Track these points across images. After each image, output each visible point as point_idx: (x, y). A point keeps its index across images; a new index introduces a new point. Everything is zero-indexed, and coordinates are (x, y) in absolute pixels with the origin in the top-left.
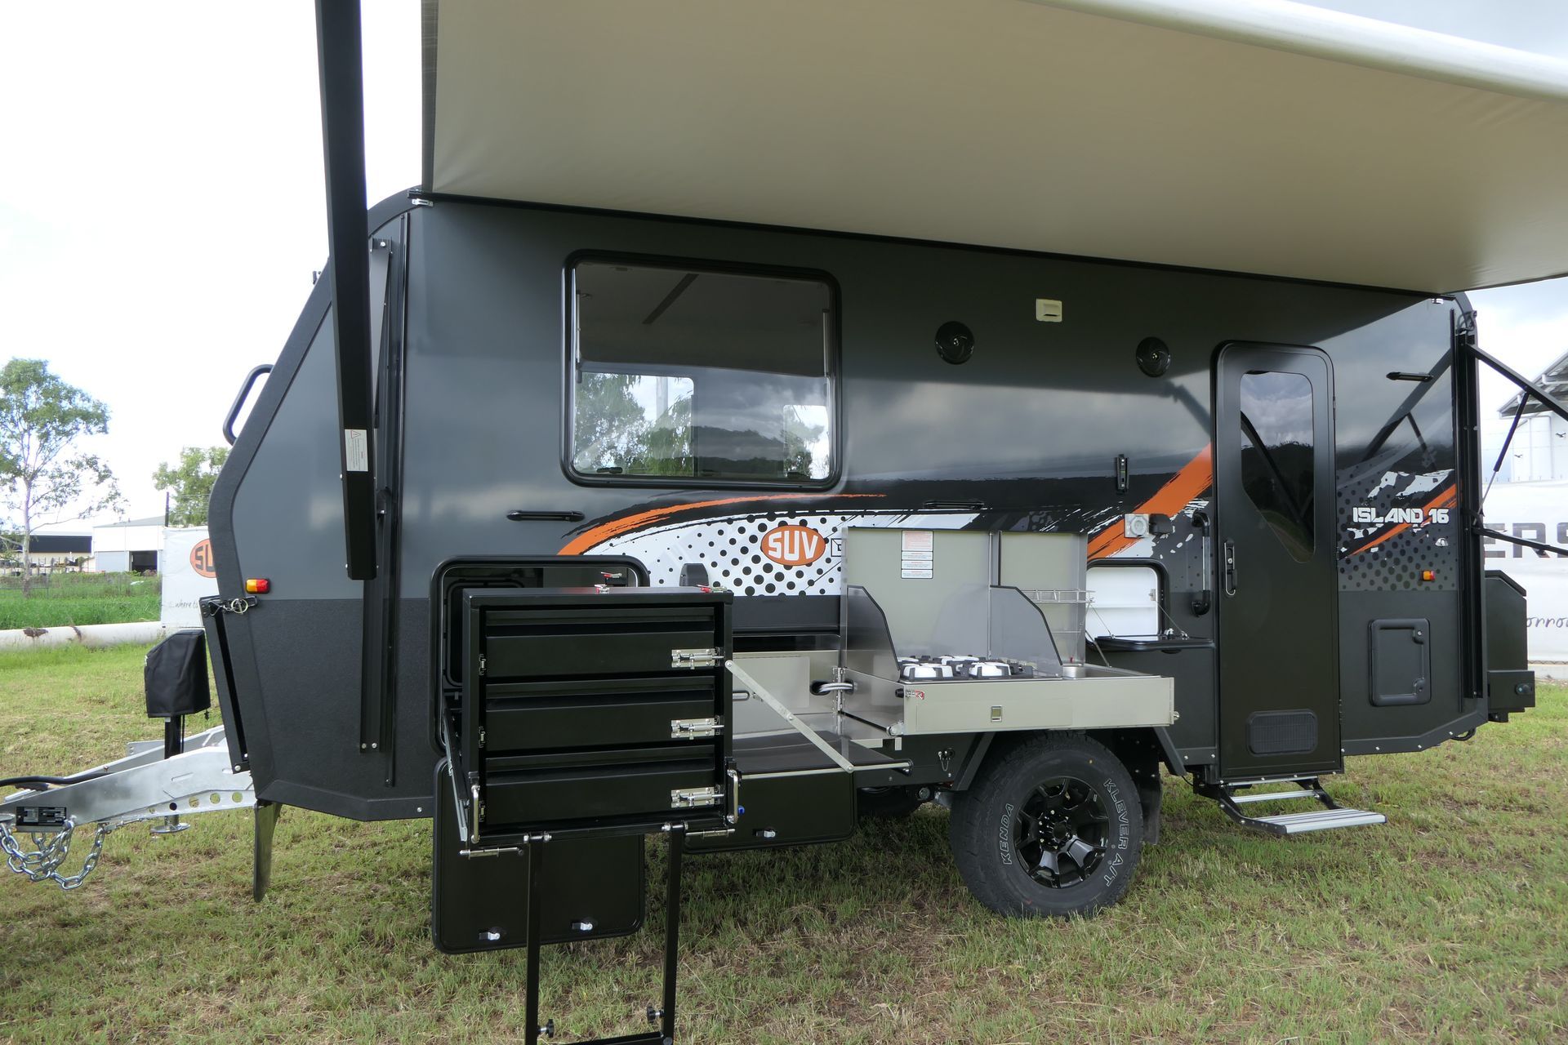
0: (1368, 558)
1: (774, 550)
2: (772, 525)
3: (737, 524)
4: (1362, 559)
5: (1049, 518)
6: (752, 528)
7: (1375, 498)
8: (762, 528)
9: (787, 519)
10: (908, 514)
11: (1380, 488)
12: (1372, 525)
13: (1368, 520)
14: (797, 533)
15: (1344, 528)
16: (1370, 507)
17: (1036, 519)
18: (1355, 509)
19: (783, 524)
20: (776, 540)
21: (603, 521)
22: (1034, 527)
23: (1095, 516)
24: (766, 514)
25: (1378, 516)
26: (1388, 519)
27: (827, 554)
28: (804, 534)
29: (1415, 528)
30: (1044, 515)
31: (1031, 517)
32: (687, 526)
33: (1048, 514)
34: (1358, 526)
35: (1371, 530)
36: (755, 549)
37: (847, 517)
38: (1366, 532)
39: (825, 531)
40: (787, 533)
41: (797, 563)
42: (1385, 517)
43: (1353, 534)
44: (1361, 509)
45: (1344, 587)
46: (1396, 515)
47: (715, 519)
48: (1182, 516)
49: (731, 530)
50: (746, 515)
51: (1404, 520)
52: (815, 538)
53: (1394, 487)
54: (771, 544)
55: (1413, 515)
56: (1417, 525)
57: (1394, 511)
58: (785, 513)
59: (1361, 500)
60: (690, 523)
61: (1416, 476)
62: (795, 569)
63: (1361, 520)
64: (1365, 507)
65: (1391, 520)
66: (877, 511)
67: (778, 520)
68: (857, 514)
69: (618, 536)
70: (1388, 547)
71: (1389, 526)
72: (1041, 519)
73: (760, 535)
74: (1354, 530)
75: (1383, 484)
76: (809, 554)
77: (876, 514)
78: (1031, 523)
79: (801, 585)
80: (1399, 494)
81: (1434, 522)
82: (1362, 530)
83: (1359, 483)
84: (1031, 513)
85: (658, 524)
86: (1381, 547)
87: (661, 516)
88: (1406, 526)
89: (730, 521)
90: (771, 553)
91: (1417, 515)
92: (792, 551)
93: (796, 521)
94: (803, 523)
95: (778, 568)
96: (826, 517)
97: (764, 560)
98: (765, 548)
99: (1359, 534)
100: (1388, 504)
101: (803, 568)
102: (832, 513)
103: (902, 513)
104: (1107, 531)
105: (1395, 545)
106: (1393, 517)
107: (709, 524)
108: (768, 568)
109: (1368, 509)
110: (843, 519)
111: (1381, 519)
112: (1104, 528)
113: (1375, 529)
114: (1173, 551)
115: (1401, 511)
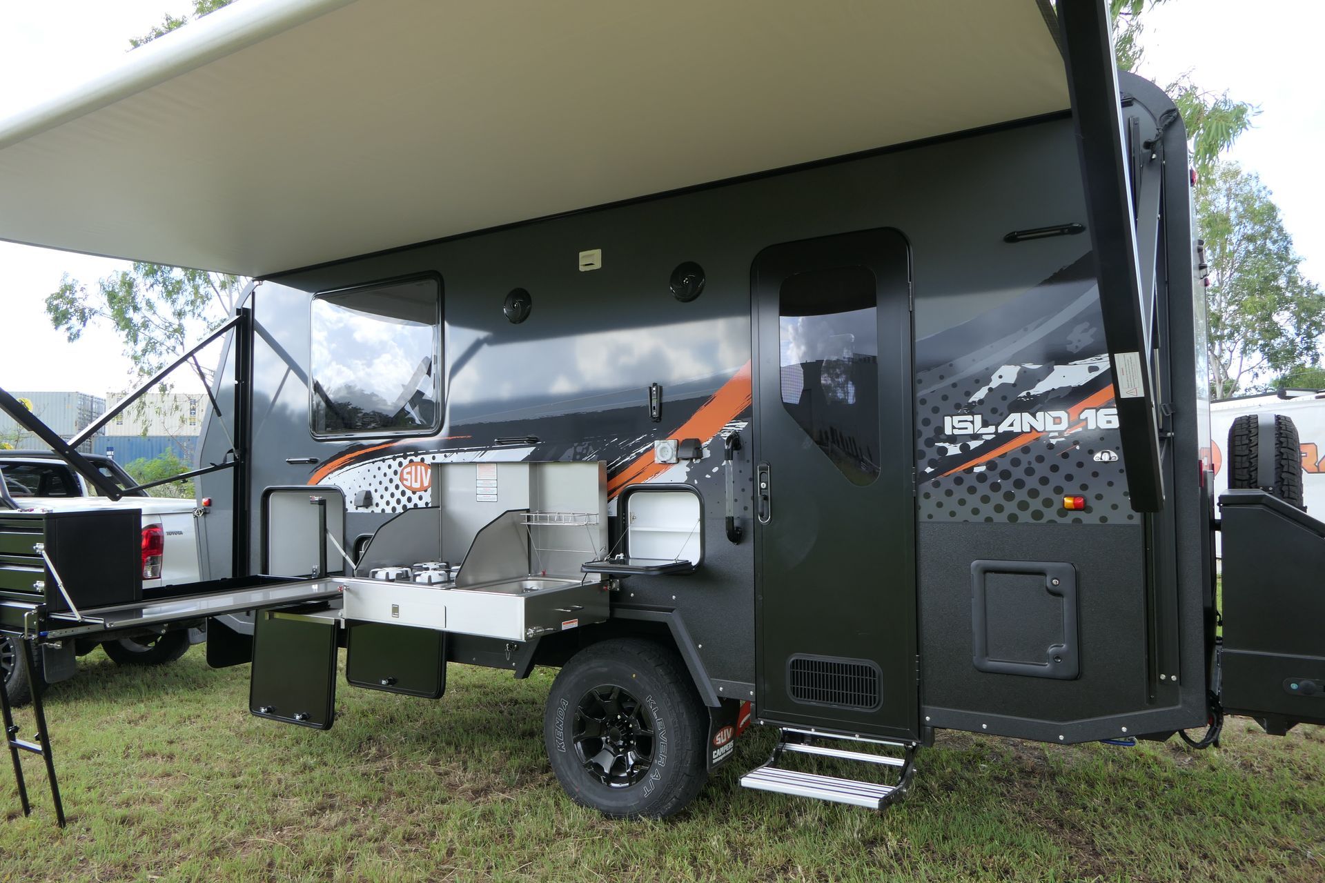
0: (970, 481)
1: (407, 480)
2: (405, 462)
3: (387, 463)
4: (959, 481)
5: (591, 448)
6: (395, 464)
7: (981, 402)
8: (400, 464)
9: (413, 458)
10: (486, 450)
11: (990, 389)
12: (975, 437)
13: (970, 431)
14: (419, 467)
15: (931, 443)
16: (973, 414)
17: (579, 449)
18: (947, 420)
19: (411, 461)
20: (408, 473)
21: (325, 463)
22: (578, 457)
23: (630, 444)
24: (402, 454)
25: (985, 424)
26: (1003, 428)
28: (423, 468)
29: (1053, 438)
30: (587, 445)
31: (575, 448)
32: (363, 465)
33: (589, 445)
34: (953, 439)
35: (974, 444)
36: (397, 480)
37: (447, 454)
38: (965, 448)
40: (413, 467)
41: (420, 490)
42: (997, 426)
43: (945, 450)
44: (956, 419)
45: (930, 516)
46: (1017, 422)
47: (376, 459)
48: (717, 439)
49: (384, 466)
50: (391, 456)
51: (1032, 427)
52: (429, 471)
53: (1014, 385)
54: (405, 476)
55: (1049, 420)
56: (1056, 434)
57: (1015, 416)
58: (413, 453)
59: (958, 406)
60: (364, 462)
61: (1055, 367)
62: (418, 494)
63: (956, 432)
64: (964, 414)
65: (1011, 429)
66: (466, 449)
67: (409, 458)
68: (453, 452)
69: (332, 472)
70: (1004, 465)
71: (1009, 436)
72: (583, 449)
73: (399, 470)
74: (946, 445)
75: (995, 383)
76: (426, 483)
77: (465, 451)
78: (576, 453)
80: (1024, 394)
81: (1092, 426)
82: (959, 445)
83: (954, 385)
84: (576, 444)
85: (350, 464)
86: (991, 465)
87: (351, 458)
88: (1034, 435)
89: (384, 461)
90: (405, 482)
91: (1057, 421)
92: (416, 481)
93: (418, 459)
94: (423, 460)
95: (409, 493)
96: (435, 455)
97: (402, 488)
98: (402, 479)
99: (953, 450)
100: (1003, 406)
101: (422, 493)
102: (439, 452)
103: (482, 450)
104: (642, 458)
105: (1016, 462)
106: (1012, 425)
107: (373, 462)
108: (403, 493)
109: (969, 418)
110: (445, 456)
111: (992, 429)
112: (639, 455)
113: (982, 442)
114: (708, 476)
115: (1026, 416)
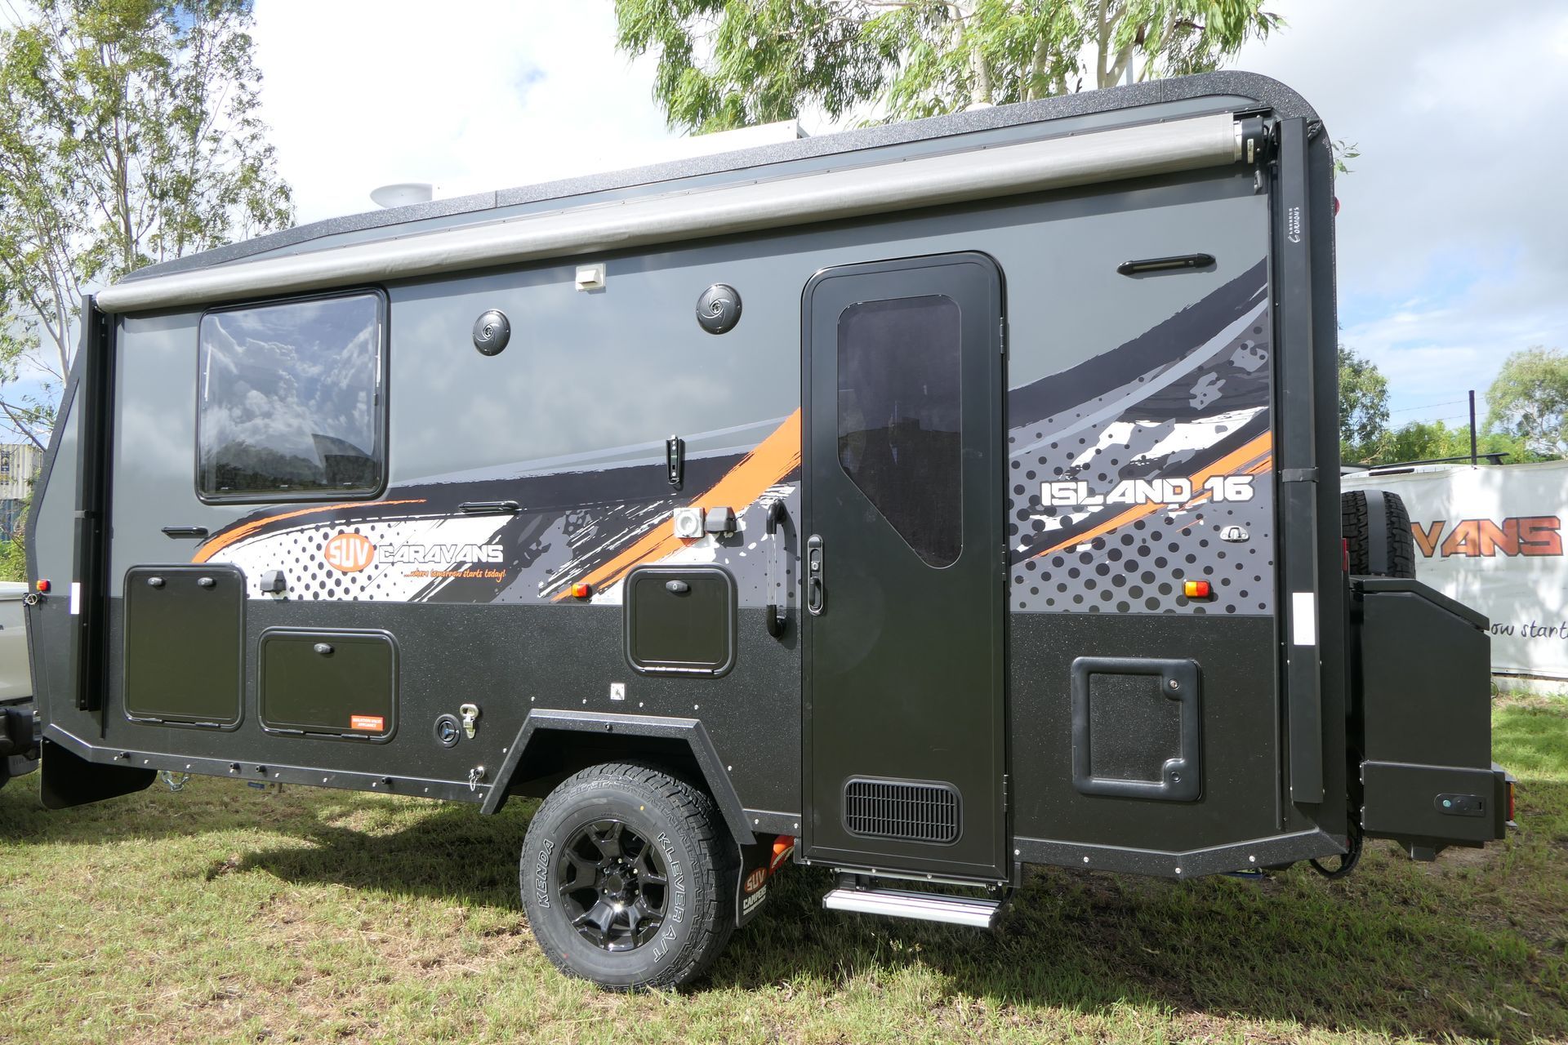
0: (1072, 561)
1: (334, 557)
2: (333, 533)
3: (307, 534)
4: (1058, 562)
5: (588, 517)
6: (318, 537)
7: (1087, 466)
8: (326, 536)
9: (344, 528)
10: (445, 518)
11: (1098, 452)
12: (1079, 508)
13: (1073, 502)
14: (352, 540)
15: (1023, 515)
16: (1075, 480)
17: (573, 519)
18: (1046, 487)
19: (341, 532)
20: (336, 548)
21: (219, 533)
22: (571, 529)
23: (641, 513)
24: (328, 523)
25: (1091, 492)
26: (1113, 498)
27: (375, 561)
28: (358, 542)
29: (1172, 510)
30: (582, 514)
31: (568, 516)
32: (273, 536)
33: (586, 513)
34: (1051, 511)
35: (1077, 518)
36: (320, 556)
37: (392, 523)
38: (1066, 521)
39: (374, 538)
40: (344, 541)
41: (352, 570)
42: (1106, 495)
43: (1039, 525)
44: (1056, 486)
45: (1023, 605)
46: (1131, 491)
47: (292, 529)
48: (755, 507)
49: (303, 538)
50: (313, 525)
51: (1147, 498)
52: (366, 545)
53: (1127, 447)
54: (333, 551)
55: (1169, 490)
56: (1177, 506)
57: (1127, 484)
58: (343, 521)
59: (1058, 471)
60: (275, 533)
61: (1177, 426)
62: (350, 575)
63: (1056, 502)
64: (1066, 481)
65: (1121, 499)
66: (418, 517)
67: (338, 528)
68: (400, 520)
69: (228, 546)
70: (1113, 543)
71: (1121, 508)
72: (578, 518)
73: (324, 543)
74: (1044, 518)
75: (1104, 443)
76: (362, 561)
77: (416, 520)
78: (568, 524)
79: (355, 591)
80: (1138, 457)
81: (1218, 497)
82: (1059, 518)
83: (1054, 445)
84: (568, 512)
85: (253, 536)
86: (1098, 543)
87: (255, 528)
88: (1151, 507)
89: (302, 531)
90: (332, 560)
91: (1177, 490)
92: (348, 558)
93: (351, 529)
94: (357, 531)
95: (337, 574)
96: (375, 524)
97: (327, 567)
98: (327, 556)
99: (1052, 524)
100: (1113, 472)
101: (357, 575)
102: (380, 520)
103: (440, 518)
104: (656, 531)
105: (1127, 540)
106: (1123, 495)
107: (287, 533)
108: (329, 574)
109: (1072, 485)
110: (389, 526)
111: (1099, 499)
112: (653, 527)
113: (1087, 515)
114: (743, 554)
115: (1141, 483)
